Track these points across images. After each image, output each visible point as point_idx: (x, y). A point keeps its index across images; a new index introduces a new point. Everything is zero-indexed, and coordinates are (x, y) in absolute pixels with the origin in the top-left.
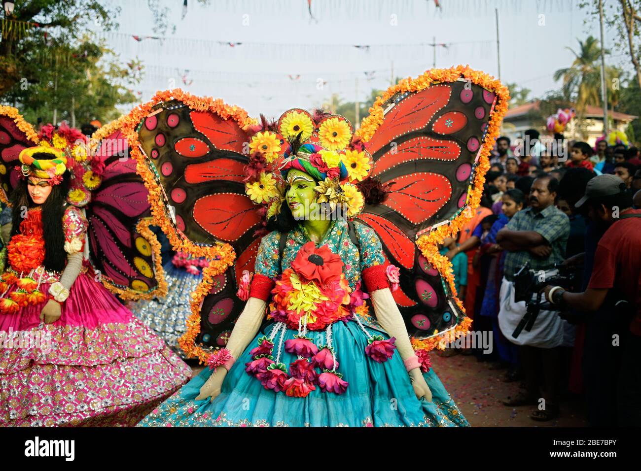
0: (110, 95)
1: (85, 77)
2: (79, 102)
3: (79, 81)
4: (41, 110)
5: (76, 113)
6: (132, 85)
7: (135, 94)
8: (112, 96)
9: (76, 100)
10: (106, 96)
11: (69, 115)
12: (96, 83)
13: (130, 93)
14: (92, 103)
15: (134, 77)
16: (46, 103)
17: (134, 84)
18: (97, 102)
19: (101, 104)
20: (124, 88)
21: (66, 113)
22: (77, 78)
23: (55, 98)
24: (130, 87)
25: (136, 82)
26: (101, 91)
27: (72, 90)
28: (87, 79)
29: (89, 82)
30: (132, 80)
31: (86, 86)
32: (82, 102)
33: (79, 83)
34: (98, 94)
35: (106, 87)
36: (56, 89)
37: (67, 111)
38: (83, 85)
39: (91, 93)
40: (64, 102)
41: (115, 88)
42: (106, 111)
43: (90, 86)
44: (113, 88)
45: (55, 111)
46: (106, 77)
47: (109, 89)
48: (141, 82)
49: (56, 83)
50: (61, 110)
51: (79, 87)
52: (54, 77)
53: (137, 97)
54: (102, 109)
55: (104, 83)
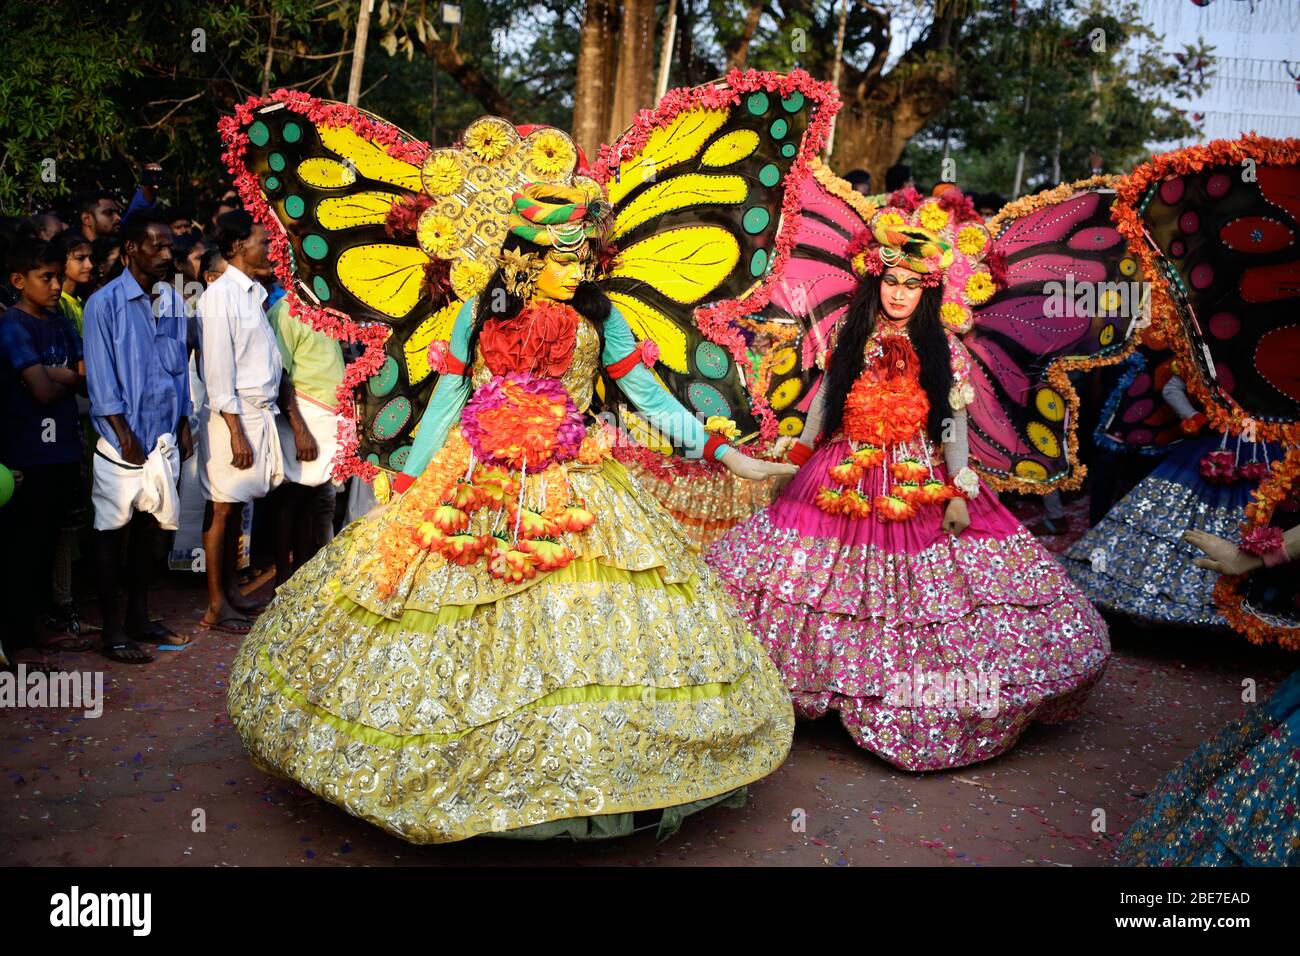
0: (1134, 123)
1: (1088, 86)
2: (1071, 137)
3: (1074, 94)
4: (997, 152)
5: (1063, 158)
6: (1184, 100)
7: (1189, 118)
8: (1140, 122)
9: (1064, 134)
10: (1126, 124)
11: (1050, 164)
12: (1108, 98)
13: (1180, 117)
14: (1096, 137)
15: (1189, 83)
16: (1004, 140)
17: (1189, 97)
18: (1108, 136)
19: (1115, 141)
20: (1166, 107)
21: (1043, 158)
22: (1071, 88)
23: (1024, 129)
24: (1181, 104)
25: (1193, 93)
26: (1116, 115)
27: (1057, 113)
28: (1092, 90)
29: (1094, 95)
30: (1184, 88)
31: (1087, 105)
32: (1076, 136)
33: (1073, 98)
34: (1111, 119)
35: (1127, 106)
36: (1027, 111)
37: (1046, 155)
38: (1082, 102)
39: (1096, 117)
40: (1041, 137)
41: (1149, 106)
42: (1123, 155)
43: (1097, 103)
44: (1144, 106)
45: (1022, 156)
46: (1131, 84)
47: (1134, 109)
48: (1205, 92)
49: (1028, 99)
50: (1033, 155)
51: (1072, 106)
52: (1025, 87)
53: (1194, 124)
54: (1116, 151)
55: (1124, 96)
